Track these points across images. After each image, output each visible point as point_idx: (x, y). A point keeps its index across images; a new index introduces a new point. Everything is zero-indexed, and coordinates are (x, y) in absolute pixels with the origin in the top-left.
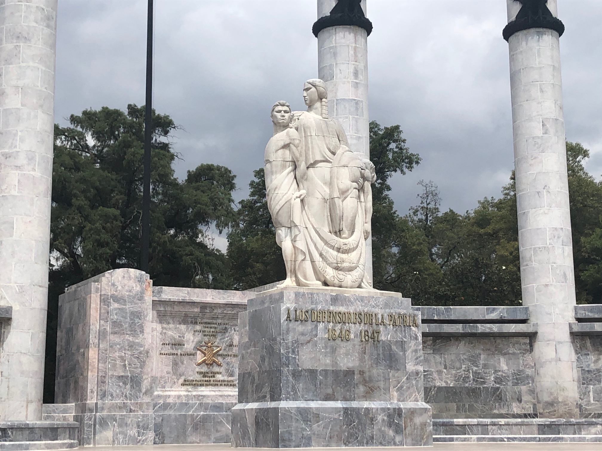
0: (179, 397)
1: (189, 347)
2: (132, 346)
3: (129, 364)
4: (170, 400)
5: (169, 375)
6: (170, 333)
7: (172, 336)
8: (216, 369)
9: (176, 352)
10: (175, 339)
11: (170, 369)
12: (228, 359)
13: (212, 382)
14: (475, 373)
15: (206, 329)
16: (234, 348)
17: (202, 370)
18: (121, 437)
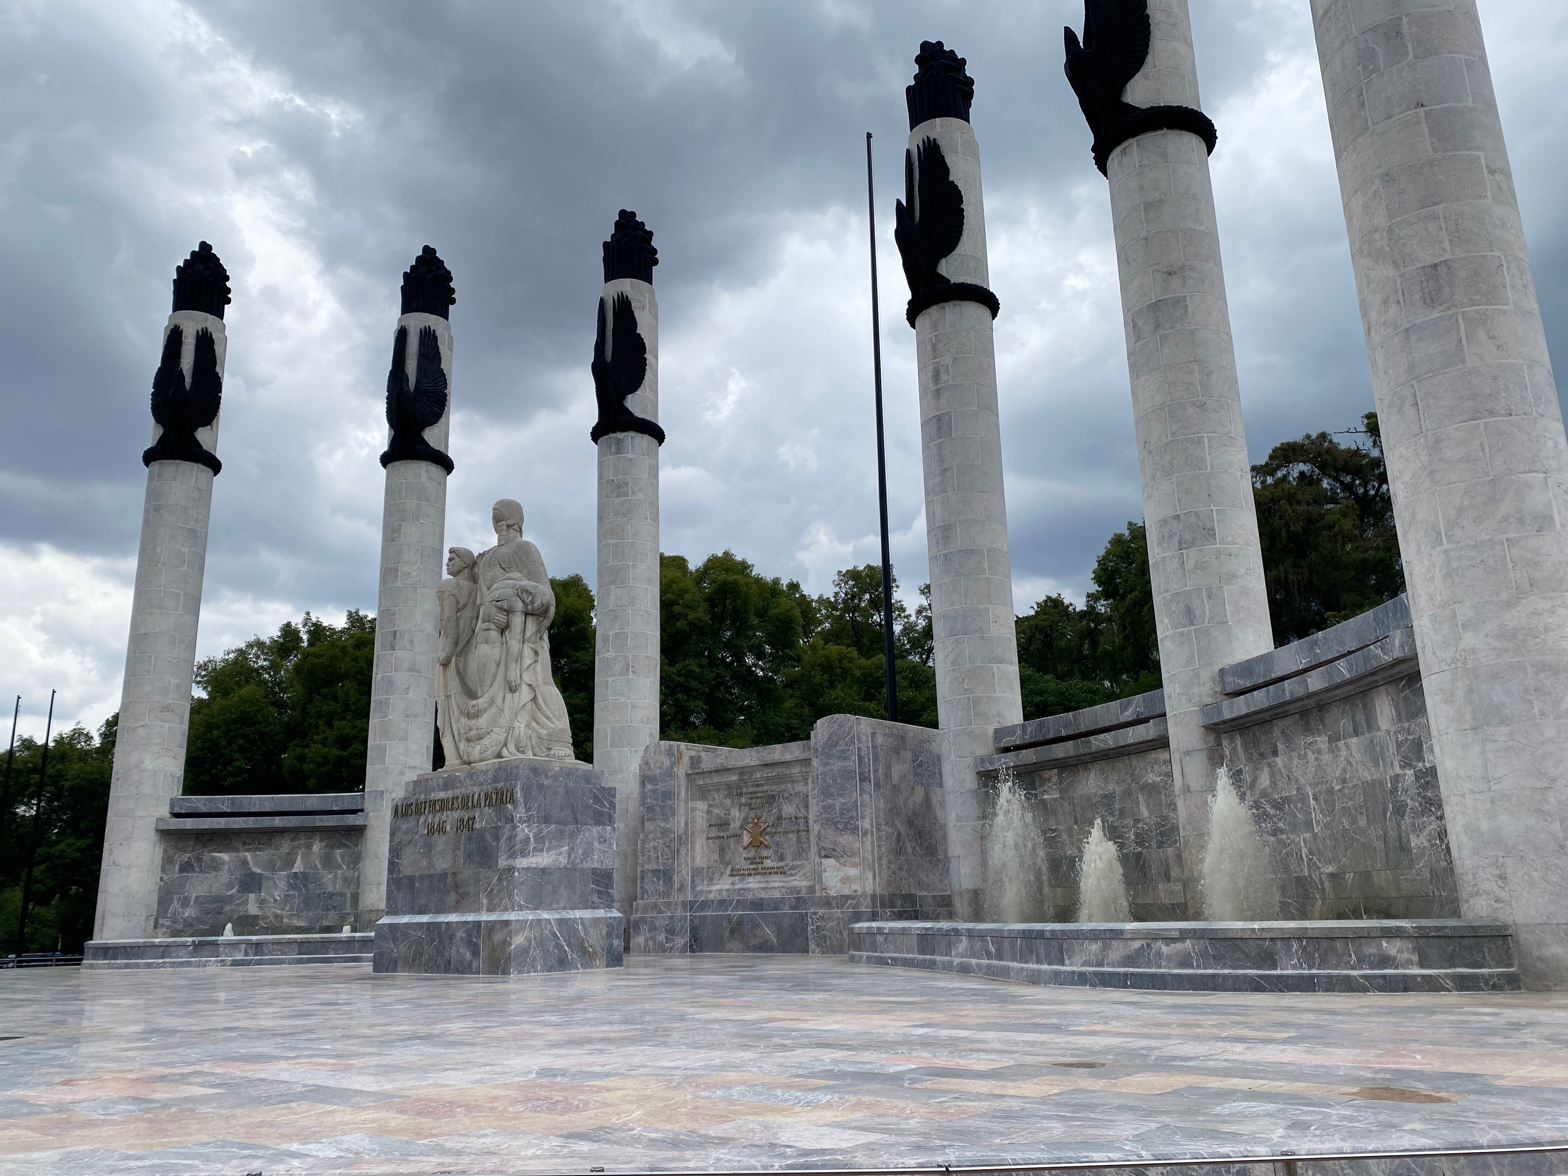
0: (721, 891)
1: (735, 825)
3: (662, 855)
4: (711, 896)
5: (717, 864)
6: (716, 811)
7: (718, 814)
8: (765, 853)
9: (721, 834)
10: (720, 817)
11: (716, 856)
12: (777, 838)
13: (760, 871)
15: (754, 801)
16: (784, 822)
17: (750, 856)
18: (651, 943)
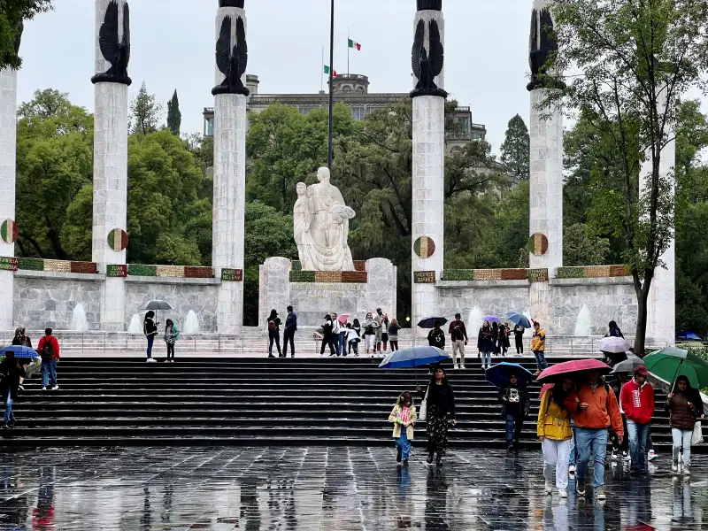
2: (280, 297)
14: (497, 310)
